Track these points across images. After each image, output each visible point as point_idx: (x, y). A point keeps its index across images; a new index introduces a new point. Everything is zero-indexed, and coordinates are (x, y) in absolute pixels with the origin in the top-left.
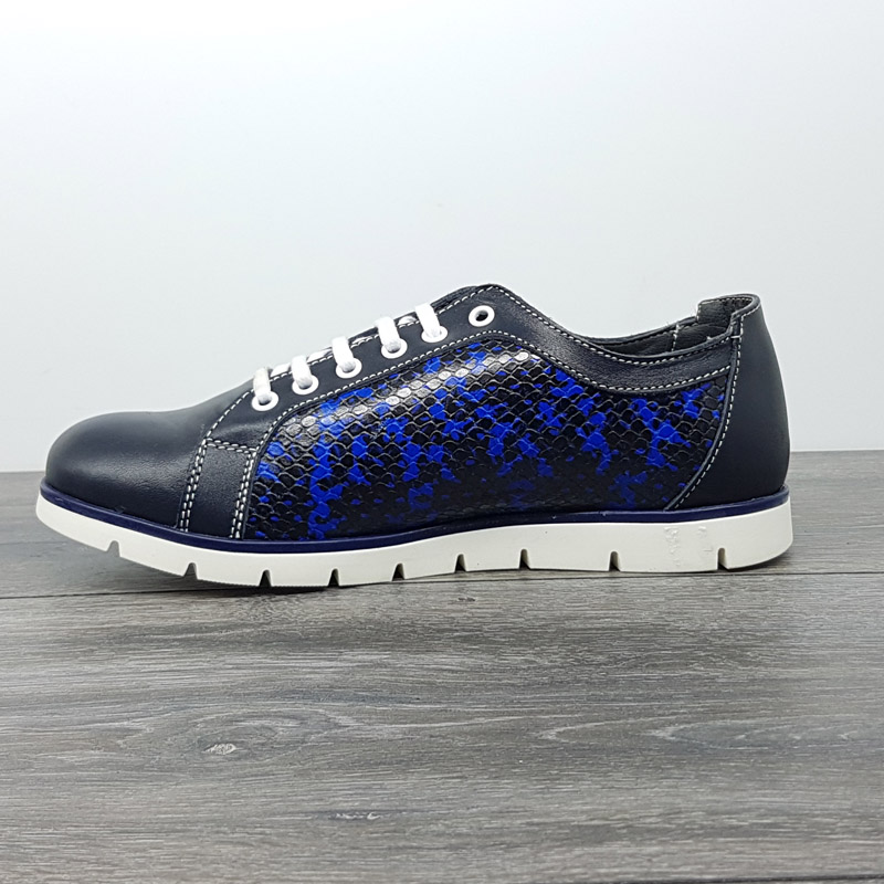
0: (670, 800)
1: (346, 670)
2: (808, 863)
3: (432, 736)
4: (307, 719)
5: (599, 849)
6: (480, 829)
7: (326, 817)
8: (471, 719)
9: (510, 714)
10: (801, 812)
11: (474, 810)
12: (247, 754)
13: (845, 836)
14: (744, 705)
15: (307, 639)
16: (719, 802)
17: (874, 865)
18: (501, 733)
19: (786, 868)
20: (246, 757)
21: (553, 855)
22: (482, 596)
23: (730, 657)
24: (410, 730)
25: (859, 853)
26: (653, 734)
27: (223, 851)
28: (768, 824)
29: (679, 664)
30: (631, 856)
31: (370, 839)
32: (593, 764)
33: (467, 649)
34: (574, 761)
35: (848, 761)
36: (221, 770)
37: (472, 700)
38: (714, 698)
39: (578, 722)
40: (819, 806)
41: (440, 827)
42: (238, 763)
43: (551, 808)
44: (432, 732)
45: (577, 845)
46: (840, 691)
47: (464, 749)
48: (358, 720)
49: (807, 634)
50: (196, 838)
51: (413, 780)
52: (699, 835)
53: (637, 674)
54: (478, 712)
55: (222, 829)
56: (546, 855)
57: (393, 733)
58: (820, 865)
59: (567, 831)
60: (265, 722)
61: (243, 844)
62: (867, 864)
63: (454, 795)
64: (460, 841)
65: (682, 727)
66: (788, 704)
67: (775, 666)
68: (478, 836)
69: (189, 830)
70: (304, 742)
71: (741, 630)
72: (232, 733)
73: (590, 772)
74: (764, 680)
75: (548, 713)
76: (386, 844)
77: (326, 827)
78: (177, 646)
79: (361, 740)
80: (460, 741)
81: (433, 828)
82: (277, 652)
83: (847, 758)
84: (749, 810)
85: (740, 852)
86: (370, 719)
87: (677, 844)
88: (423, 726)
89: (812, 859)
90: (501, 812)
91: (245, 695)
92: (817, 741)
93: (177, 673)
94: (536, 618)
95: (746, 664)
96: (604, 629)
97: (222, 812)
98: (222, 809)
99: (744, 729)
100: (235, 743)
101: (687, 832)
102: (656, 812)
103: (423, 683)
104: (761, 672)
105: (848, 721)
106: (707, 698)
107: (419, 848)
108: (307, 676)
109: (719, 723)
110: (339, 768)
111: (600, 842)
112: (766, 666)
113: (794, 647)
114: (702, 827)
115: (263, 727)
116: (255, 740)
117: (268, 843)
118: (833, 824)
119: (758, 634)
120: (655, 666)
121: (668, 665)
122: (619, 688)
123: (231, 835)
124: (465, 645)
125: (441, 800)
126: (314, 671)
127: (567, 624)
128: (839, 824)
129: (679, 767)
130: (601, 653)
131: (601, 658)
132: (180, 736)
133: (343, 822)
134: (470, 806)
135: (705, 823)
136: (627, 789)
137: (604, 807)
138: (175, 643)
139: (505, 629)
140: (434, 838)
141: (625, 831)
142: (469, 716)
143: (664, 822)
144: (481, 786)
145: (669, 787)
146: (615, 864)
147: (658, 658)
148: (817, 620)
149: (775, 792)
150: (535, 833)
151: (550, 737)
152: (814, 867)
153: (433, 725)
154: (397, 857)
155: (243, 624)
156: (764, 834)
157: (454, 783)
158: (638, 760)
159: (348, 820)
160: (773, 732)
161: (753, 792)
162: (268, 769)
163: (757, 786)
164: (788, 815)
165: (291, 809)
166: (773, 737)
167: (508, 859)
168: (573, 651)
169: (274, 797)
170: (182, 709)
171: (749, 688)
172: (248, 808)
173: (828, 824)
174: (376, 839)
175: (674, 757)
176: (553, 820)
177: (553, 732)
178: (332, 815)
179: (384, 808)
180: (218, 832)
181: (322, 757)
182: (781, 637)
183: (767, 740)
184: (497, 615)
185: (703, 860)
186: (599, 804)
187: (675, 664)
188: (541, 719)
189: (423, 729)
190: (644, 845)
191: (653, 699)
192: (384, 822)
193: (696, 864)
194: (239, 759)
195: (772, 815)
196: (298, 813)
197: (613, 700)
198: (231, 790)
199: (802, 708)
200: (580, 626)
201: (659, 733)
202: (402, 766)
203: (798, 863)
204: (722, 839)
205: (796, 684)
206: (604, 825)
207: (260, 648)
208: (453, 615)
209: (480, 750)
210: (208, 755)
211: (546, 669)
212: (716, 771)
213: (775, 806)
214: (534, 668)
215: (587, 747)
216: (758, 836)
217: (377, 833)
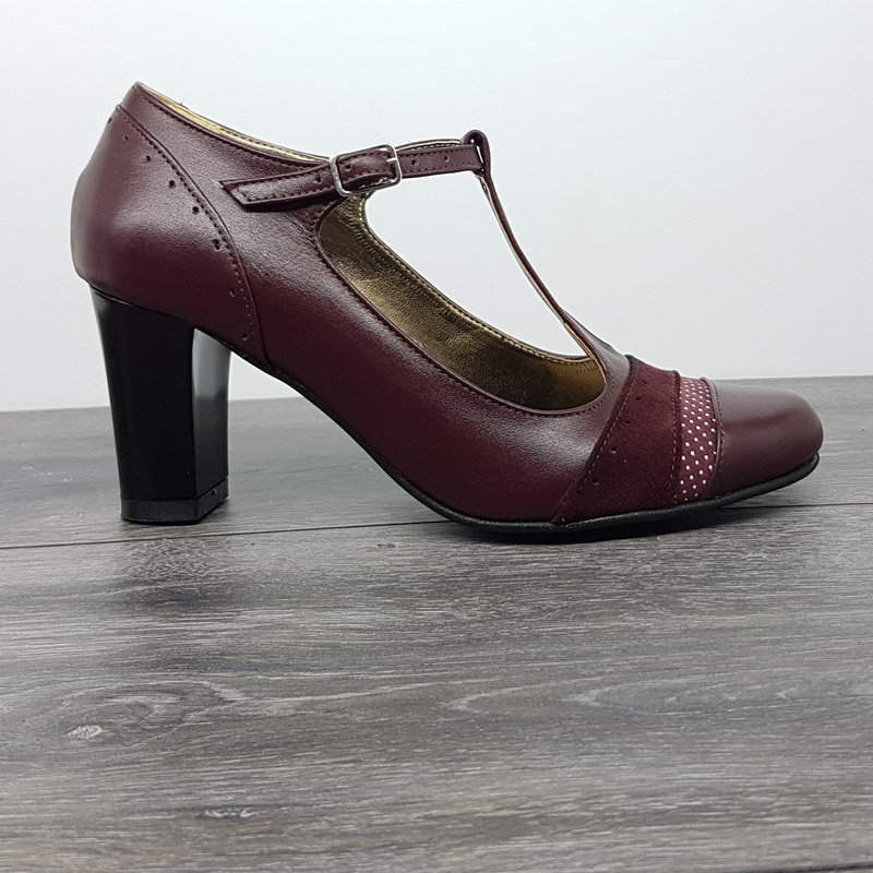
0: (589, 780)
1: (242, 632)
2: (742, 854)
3: (328, 711)
4: (188, 694)
5: (505, 847)
6: (370, 826)
7: (193, 814)
8: (374, 688)
9: (419, 680)
10: (733, 790)
11: (366, 802)
12: (113, 738)
13: (782, 818)
14: (676, 661)
15: (203, 598)
16: (643, 781)
17: (814, 854)
18: (406, 705)
19: (716, 863)
20: (110, 741)
21: (451, 856)
22: (404, 541)
23: (664, 604)
24: (304, 704)
25: (798, 840)
26: (575, 699)
27: (66, 860)
28: (697, 806)
29: (608, 614)
30: (541, 854)
31: (241, 842)
32: (505, 740)
33: (380, 604)
34: (485, 736)
35: (786, 726)
36: (80, 758)
37: (379, 664)
38: (644, 653)
39: (492, 687)
40: (755, 782)
41: (322, 825)
42: (102, 749)
43: (455, 796)
44: (329, 707)
45: (479, 842)
46: (779, 641)
47: (362, 725)
48: (247, 693)
49: (744, 575)
50: (36, 844)
51: (299, 766)
52: (619, 824)
53: (562, 627)
54: (384, 679)
55: (71, 832)
56: (442, 857)
57: (284, 709)
58: (754, 857)
59: (470, 825)
60: (141, 699)
61: (90, 851)
62: (806, 854)
63: (344, 783)
64: (345, 841)
65: (607, 689)
66: (725, 658)
67: (711, 613)
68: (366, 835)
69: (31, 835)
70: (181, 721)
71: (676, 573)
72: (102, 713)
73: (502, 749)
74: (697, 630)
75: (462, 678)
76: (257, 848)
77: (191, 828)
78: (56, 609)
79: (247, 718)
80: (359, 715)
81: (316, 826)
82: (168, 614)
83: (785, 722)
84: (676, 790)
85: (665, 845)
86: (260, 692)
87: (593, 837)
88: (320, 698)
89: (744, 849)
90: (397, 804)
91: (123, 665)
92: (753, 702)
93: (50, 641)
94: (459, 565)
95: (680, 611)
96: (530, 575)
97: (72, 811)
98: (73, 808)
99: (674, 690)
100: (101, 724)
101: (606, 821)
102: (572, 796)
103: (325, 645)
104: (695, 622)
105: (787, 677)
106: (636, 653)
107: (295, 853)
108: (198, 641)
109: (649, 684)
110: (217, 754)
111: (506, 838)
112: (702, 613)
113: (730, 590)
114: (624, 814)
115: (137, 705)
116: (125, 721)
117: (120, 849)
118: (771, 803)
119: (693, 576)
120: (582, 617)
121: (597, 616)
122: (541, 645)
123: (79, 841)
124: (379, 599)
125: (328, 791)
126: (206, 634)
127: (493, 570)
128: (777, 804)
129: (602, 738)
130: (525, 604)
131: (524, 609)
132: (41, 716)
133: (212, 822)
134: (361, 796)
135: (627, 808)
136: (542, 769)
137: (514, 793)
138: (57, 605)
139: (424, 578)
140: (315, 839)
141: (536, 822)
142: (373, 684)
143: (582, 810)
144: (375, 772)
145: (589, 765)
146: (522, 865)
147: (586, 607)
148: (755, 559)
149: (707, 765)
150: (432, 829)
151: (461, 707)
152: (748, 860)
153: (331, 697)
154: (268, 865)
155: (136, 581)
156: (693, 820)
157: (347, 769)
158: (556, 733)
159: (216, 818)
160: (706, 692)
161: (683, 767)
162: (135, 755)
163: (686, 759)
164: (719, 793)
165: (154, 806)
166: (706, 698)
167: (399, 864)
168: (495, 602)
169: (136, 790)
170: (49, 683)
171: (681, 640)
172: (104, 805)
173: (764, 803)
174: (248, 842)
175: (597, 726)
176: (455, 812)
177: (464, 701)
178: (200, 814)
179: (259, 802)
180: (63, 837)
181: (199, 740)
182: (717, 580)
183: (699, 703)
184: (416, 563)
185: (624, 856)
186: (510, 789)
187: (603, 613)
188: (451, 685)
189: (318, 702)
190: (557, 839)
191: (578, 657)
192: (259, 821)
193: (614, 861)
194: (103, 744)
195: (703, 796)
196: (160, 810)
197: (535, 659)
198: (86, 782)
199: (739, 662)
200: (505, 573)
201: (582, 699)
202: (288, 750)
203: (729, 855)
204: (645, 828)
205: (732, 634)
206: (513, 816)
207: (149, 609)
208: (369, 564)
209: (379, 726)
210: (69, 739)
211: (464, 624)
212: (642, 742)
213: (706, 783)
214: (452, 624)
215: (500, 718)
216: (686, 822)
217: (248, 834)
